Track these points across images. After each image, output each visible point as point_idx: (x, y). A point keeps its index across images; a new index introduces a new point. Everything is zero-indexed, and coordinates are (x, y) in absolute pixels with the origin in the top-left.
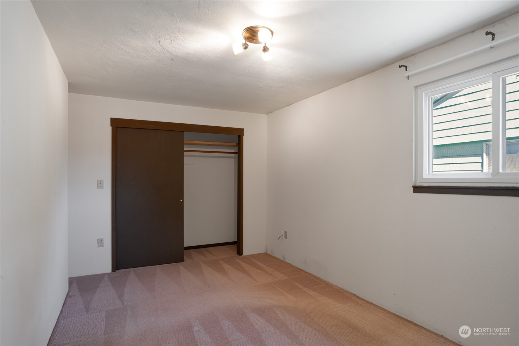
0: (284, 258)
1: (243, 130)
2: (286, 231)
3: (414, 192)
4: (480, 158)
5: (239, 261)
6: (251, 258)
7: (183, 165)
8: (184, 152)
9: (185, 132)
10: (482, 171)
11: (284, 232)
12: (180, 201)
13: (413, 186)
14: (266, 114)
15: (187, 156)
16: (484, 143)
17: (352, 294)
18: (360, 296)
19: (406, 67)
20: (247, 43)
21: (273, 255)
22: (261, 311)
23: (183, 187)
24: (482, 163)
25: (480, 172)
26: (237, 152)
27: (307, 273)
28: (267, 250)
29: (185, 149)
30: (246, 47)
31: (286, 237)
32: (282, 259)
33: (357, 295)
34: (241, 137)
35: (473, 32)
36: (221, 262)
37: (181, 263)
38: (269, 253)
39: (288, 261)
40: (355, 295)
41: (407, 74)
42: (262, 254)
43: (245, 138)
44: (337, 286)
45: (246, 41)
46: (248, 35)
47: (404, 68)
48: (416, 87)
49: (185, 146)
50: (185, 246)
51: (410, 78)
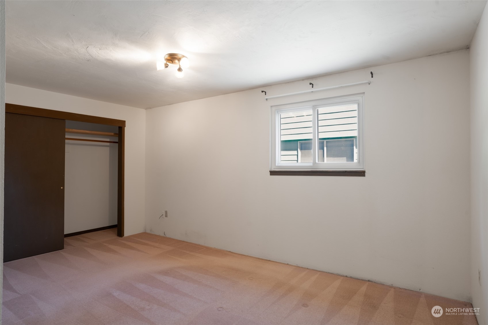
0: (164, 234)
1: (125, 122)
2: (167, 211)
3: (271, 175)
4: (296, 151)
5: (123, 242)
6: (133, 238)
7: (65, 152)
8: (66, 140)
9: (66, 121)
10: (297, 161)
11: (164, 212)
12: (61, 188)
13: (270, 171)
14: (145, 109)
15: (69, 144)
16: (298, 142)
17: (227, 251)
18: (233, 252)
19: (265, 92)
20: (167, 63)
21: (153, 233)
22: (166, 273)
23: (64, 175)
24: (297, 155)
25: (296, 161)
26: (118, 141)
27: (187, 242)
28: (145, 230)
29: (66, 137)
30: (166, 66)
31: (166, 216)
32: (162, 235)
33: (232, 251)
34: (123, 128)
35: (303, 80)
36: (105, 244)
37: (61, 250)
38: (148, 231)
39: (168, 235)
40: (230, 252)
41: (266, 97)
42: (141, 233)
43: (126, 129)
44: (215, 248)
45: (166, 62)
46: (169, 58)
47: (264, 93)
48: (272, 106)
49: (66, 134)
50: (65, 233)
51: (268, 100)
